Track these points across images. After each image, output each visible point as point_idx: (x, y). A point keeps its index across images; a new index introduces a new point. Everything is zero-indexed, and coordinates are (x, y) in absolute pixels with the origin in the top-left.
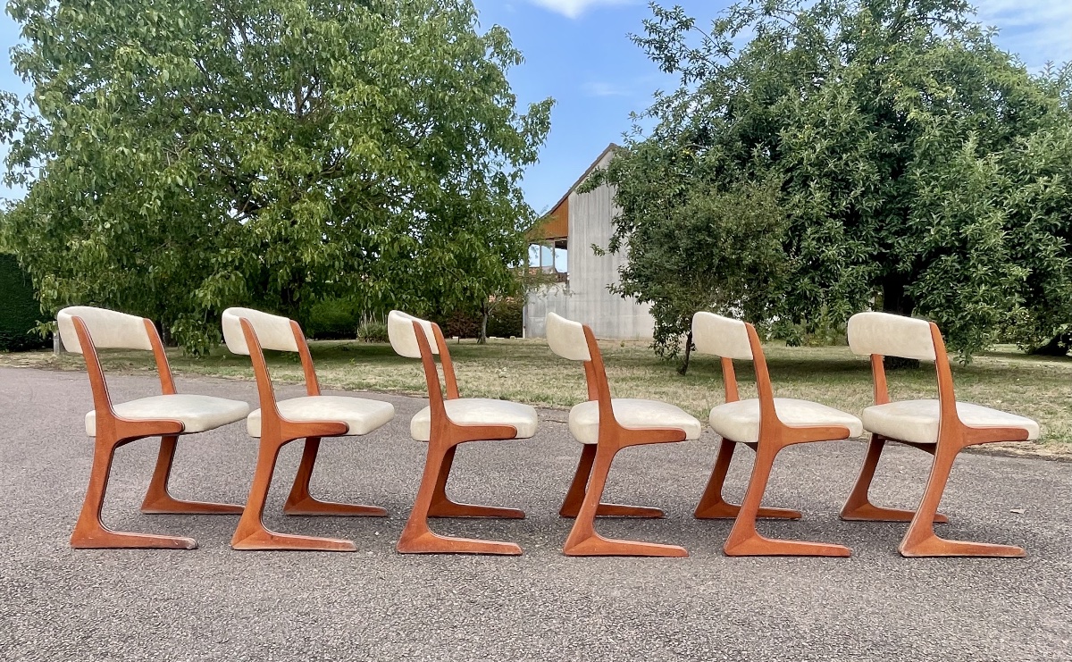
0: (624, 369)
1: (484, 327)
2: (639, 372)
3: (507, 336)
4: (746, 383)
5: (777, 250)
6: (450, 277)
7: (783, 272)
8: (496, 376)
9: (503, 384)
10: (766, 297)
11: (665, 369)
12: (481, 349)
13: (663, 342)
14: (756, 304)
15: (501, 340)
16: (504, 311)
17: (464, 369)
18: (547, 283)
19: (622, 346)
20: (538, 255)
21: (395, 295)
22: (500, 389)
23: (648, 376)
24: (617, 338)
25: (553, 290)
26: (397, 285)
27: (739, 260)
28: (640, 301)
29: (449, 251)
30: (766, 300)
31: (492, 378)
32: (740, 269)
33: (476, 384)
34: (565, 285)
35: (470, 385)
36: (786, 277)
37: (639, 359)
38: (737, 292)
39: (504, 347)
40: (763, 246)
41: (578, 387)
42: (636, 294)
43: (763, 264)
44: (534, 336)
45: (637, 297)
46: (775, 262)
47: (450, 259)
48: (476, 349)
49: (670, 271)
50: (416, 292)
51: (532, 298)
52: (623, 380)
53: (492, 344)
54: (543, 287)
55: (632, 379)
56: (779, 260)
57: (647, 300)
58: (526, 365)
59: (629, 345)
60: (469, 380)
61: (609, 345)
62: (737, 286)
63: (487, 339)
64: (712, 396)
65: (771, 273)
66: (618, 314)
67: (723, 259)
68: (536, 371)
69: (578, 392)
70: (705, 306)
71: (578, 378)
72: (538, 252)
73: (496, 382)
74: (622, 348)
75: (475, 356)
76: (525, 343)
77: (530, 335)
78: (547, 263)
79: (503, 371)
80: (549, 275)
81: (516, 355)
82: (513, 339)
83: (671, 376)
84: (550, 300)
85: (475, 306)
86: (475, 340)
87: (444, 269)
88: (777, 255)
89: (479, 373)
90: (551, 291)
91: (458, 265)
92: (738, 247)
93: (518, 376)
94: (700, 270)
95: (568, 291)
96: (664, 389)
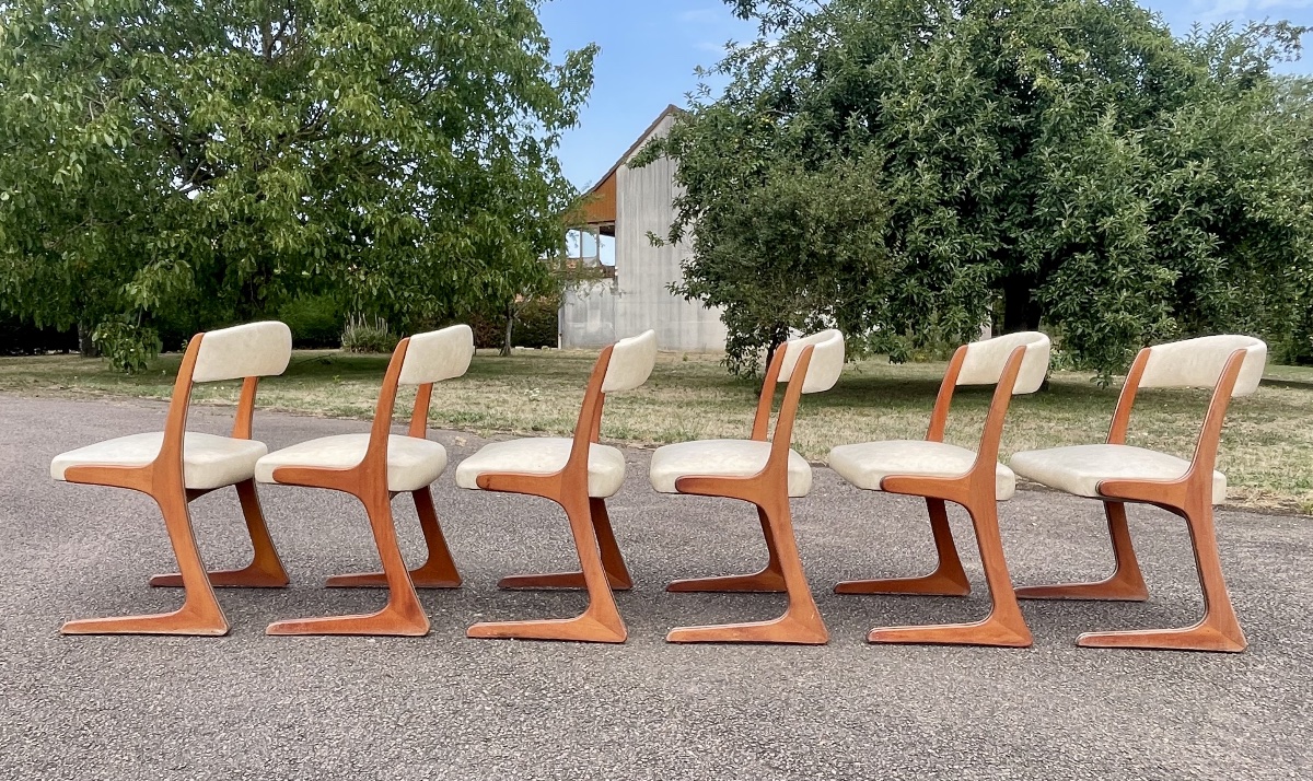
0: (688, 390)
1: (509, 334)
2: (706, 395)
3: (538, 346)
5: (877, 244)
6: (466, 269)
7: (885, 271)
8: (525, 399)
9: (535, 410)
10: (864, 302)
11: (740, 391)
12: (504, 363)
13: (738, 356)
14: (852, 311)
15: (530, 350)
16: (533, 314)
17: (485, 389)
18: (589, 279)
19: (685, 360)
20: (579, 244)
21: (395, 293)
22: (531, 416)
23: (719, 399)
24: (678, 349)
25: (597, 288)
26: (397, 280)
27: (832, 255)
28: (708, 304)
29: (465, 236)
30: (864, 306)
31: (520, 402)
32: (832, 266)
33: (499, 409)
34: (612, 282)
35: (492, 411)
36: (888, 278)
37: (707, 378)
38: (829, 295)
39: (534, 360)
40: (861, 239)
42: (703, 295)
43: (860, 262)
44: (573, 346)
45: (704, 299)
46: (875, 259)
47: (466, 246)
48: (498, 363)
49: (746, 267)
50: (422, 288)
51: (570, 298)
52: (689, 404)
53: (518, 356)
54: (585, 284)
55: (700, 403)
57: (717, 304)
58: (563, 384)
59: (693, 359)
60: (492, 405)
61: (669, 358)
62: (829, 287)
63: (512, 350)
64: (800, 426)
65: (871, 274)
66: (680, 320)
67: (812, 254)
68: (577, 393)
70: (790, 312)
71: (631, 402)
72: (578, 239)
73: (526, 408)
74: (684, 363)
75: (498, 372)
76: (561, 355)
77: (568, 344)
78: (589, 253)
79: (535, 392)
80: (592, 268)
81: (551, 371)
82: (546, 351)
83: (748, 399)
84: (593, 299)
85: (498, 307)
86: (497, 351)
87: (459, 261)
88: (878, 250)
89: (504, 396)
90: (595, 289)
91: (477, 255)
92: (830, 240)
93: (553, 399)
94: (784, 267)
95: (616, 289)
96: (740, 417)
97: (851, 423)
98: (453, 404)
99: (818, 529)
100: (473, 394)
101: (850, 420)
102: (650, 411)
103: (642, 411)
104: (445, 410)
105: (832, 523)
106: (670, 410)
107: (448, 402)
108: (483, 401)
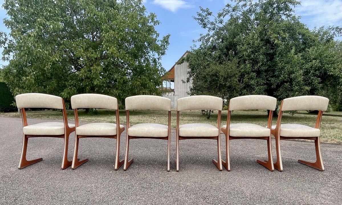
0: (191, 117)
2: (195, 118)
5: (236, 82)
6: (139, 89)
7: (238, 88)
8: (153, 119)
9: (155, 122)
10: (234, 95)
11: (203, 117)
17: (143, 117)
18: (168, 92)
21: (122, 94)
23: (198, 119)
25: (170, 94)
26: (123, 91)
27: (225, 84)
29: (138, 81)
31: (151, 120)
32: (225, 87)
34: (173, 93)
35: (145, 122)
36: (239, 90)
37: (196, 115)
38: (225, 94)
39: (155, 111)
40: (232, 80)
43: (232, 86)
47: (139, 84)
48: (147, 112)
49: (205, 88)
52: (191, 120)
55: (194, 120)
56: (237, 85)
58: (162, 116)
59: (193, 111)
60: (145, 120)
62: (225, 92)
65: (235, 89)
67: (221, 84)
68: (165, 118)
72: (166, 83)
73: (153, 121)
74: (190, 111)
75: (147, 114)
78: (168, 86)
79: (155, 118)
80: (169, 90)
81: (159, 113)
83: (205, 119)
84: (169, 97)
87: (137, 87)
88: (237, 83)
89: (148, 119)
90: (169, 94)
91: (141, 86)
92: (225, 81)
93: (159, 119)
94: (214, 87)
95: (175, 95)
98: (136, 120)
100: (141, 118)
106: (186, 122)
108: (143, 120)
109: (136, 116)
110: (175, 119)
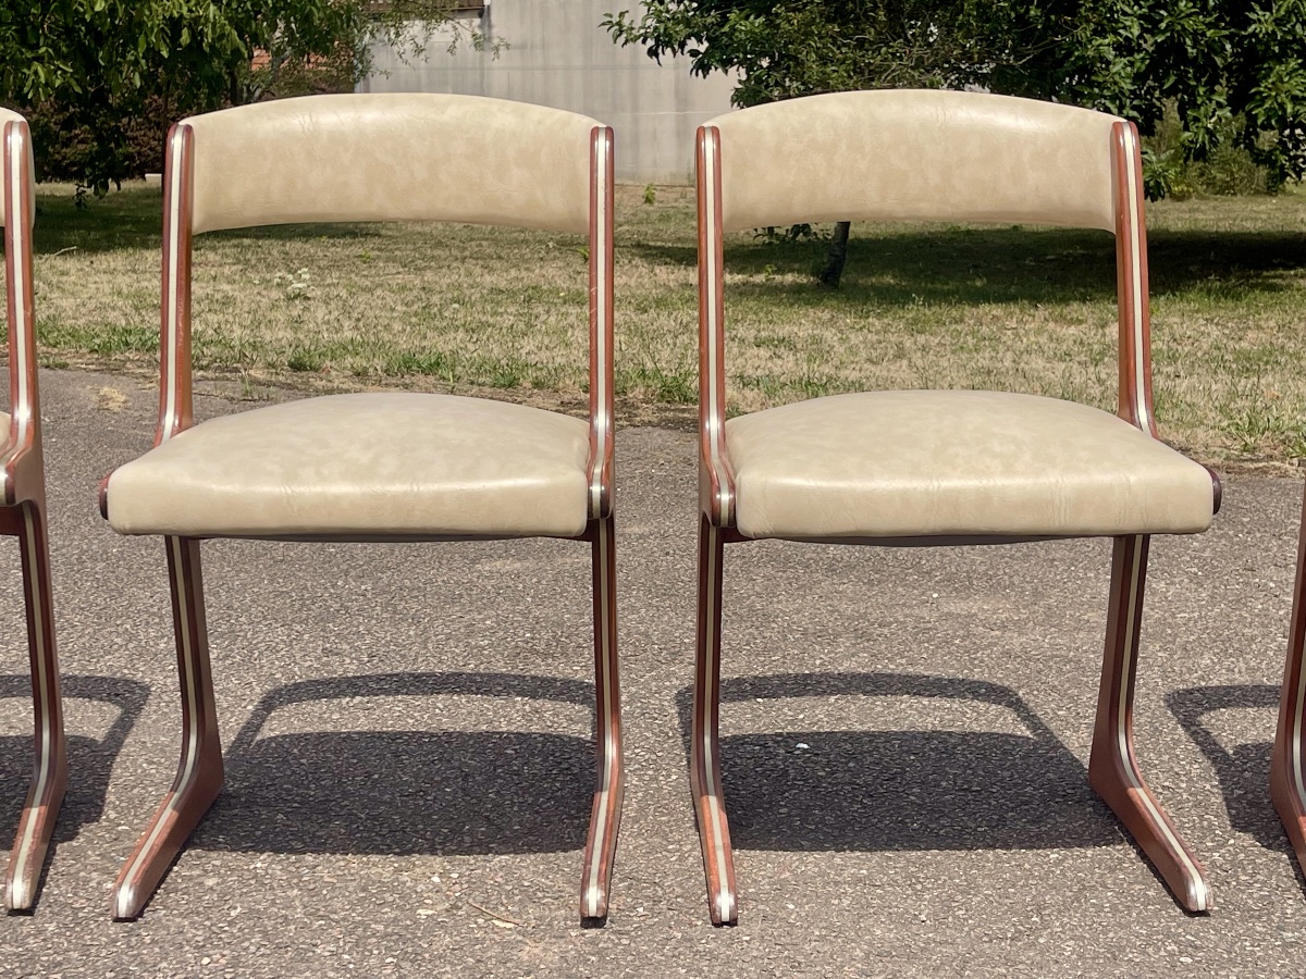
4: (1013, 308)
8: (275, 294)
9: (300, 320)
19: (648, 200)
22: (289, 335)
24: (633, 177)
31: (264, 303)
33: (212, 318)
34: (477, 20)
41: (529, 325)
58: (365, 259)
59: (664, 198)
64: (924, 349)
68: (399, 279)
69: (528, 345)
71: (529, 300)
73: (280, 315)
74: (647, 207)
79: (299, 279)
89: (226, 287)
93: (344, 294)
96: (783, 331)
97: (1043, 340)
98: (102, 307)
99: (1003, 609)
101: (1039, 332)
102: (572, 319)
103: (552, 319)
104: (82, 322)
105: (1035, 593)
107: (92, 304)
109: (105, 261)
110: (503, 285)
